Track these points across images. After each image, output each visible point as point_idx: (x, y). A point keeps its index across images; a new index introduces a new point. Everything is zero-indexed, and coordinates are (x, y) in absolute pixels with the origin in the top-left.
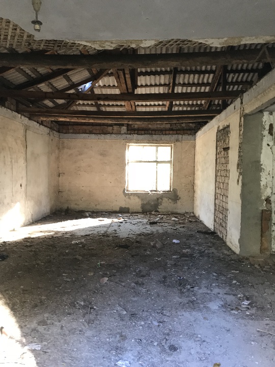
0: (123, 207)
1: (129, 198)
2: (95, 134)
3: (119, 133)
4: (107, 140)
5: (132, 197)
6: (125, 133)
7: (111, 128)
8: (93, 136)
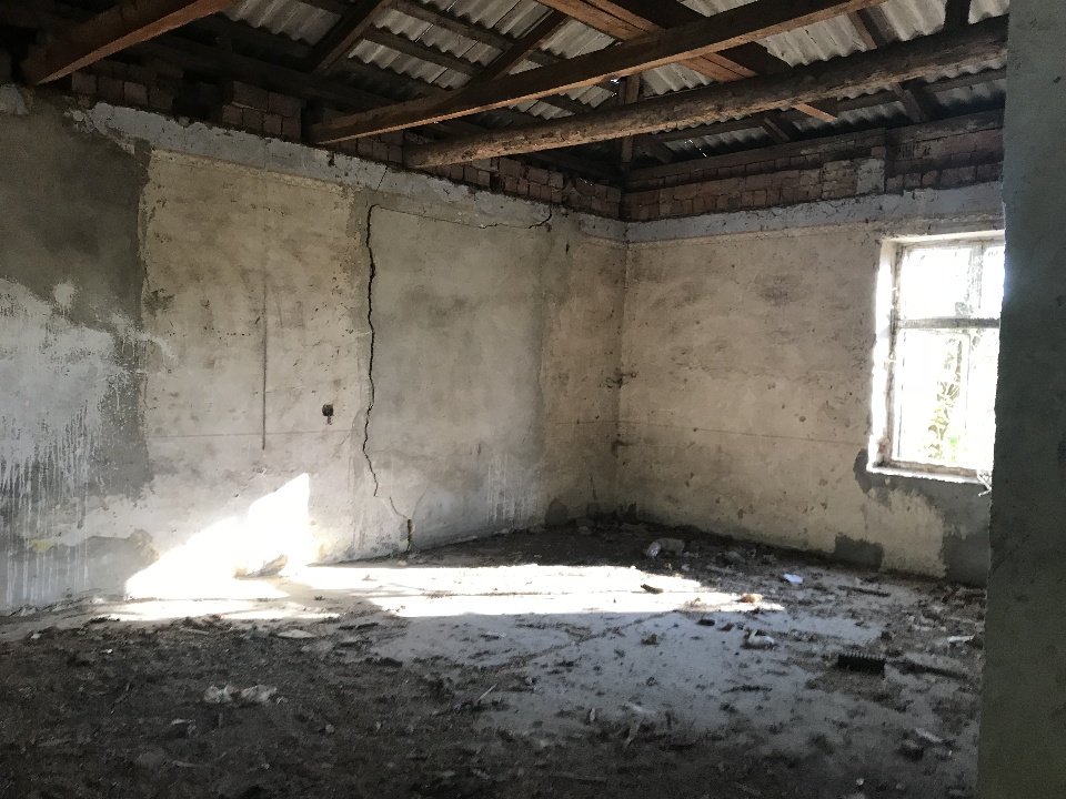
0: (856, 537)
1: (884, 500)
2: (748, 208)
3: (850, 193)
4: (795, 232)
5: (895, 496)
6: (876, 191)
7: (815, 174)
8: (740, 218)
